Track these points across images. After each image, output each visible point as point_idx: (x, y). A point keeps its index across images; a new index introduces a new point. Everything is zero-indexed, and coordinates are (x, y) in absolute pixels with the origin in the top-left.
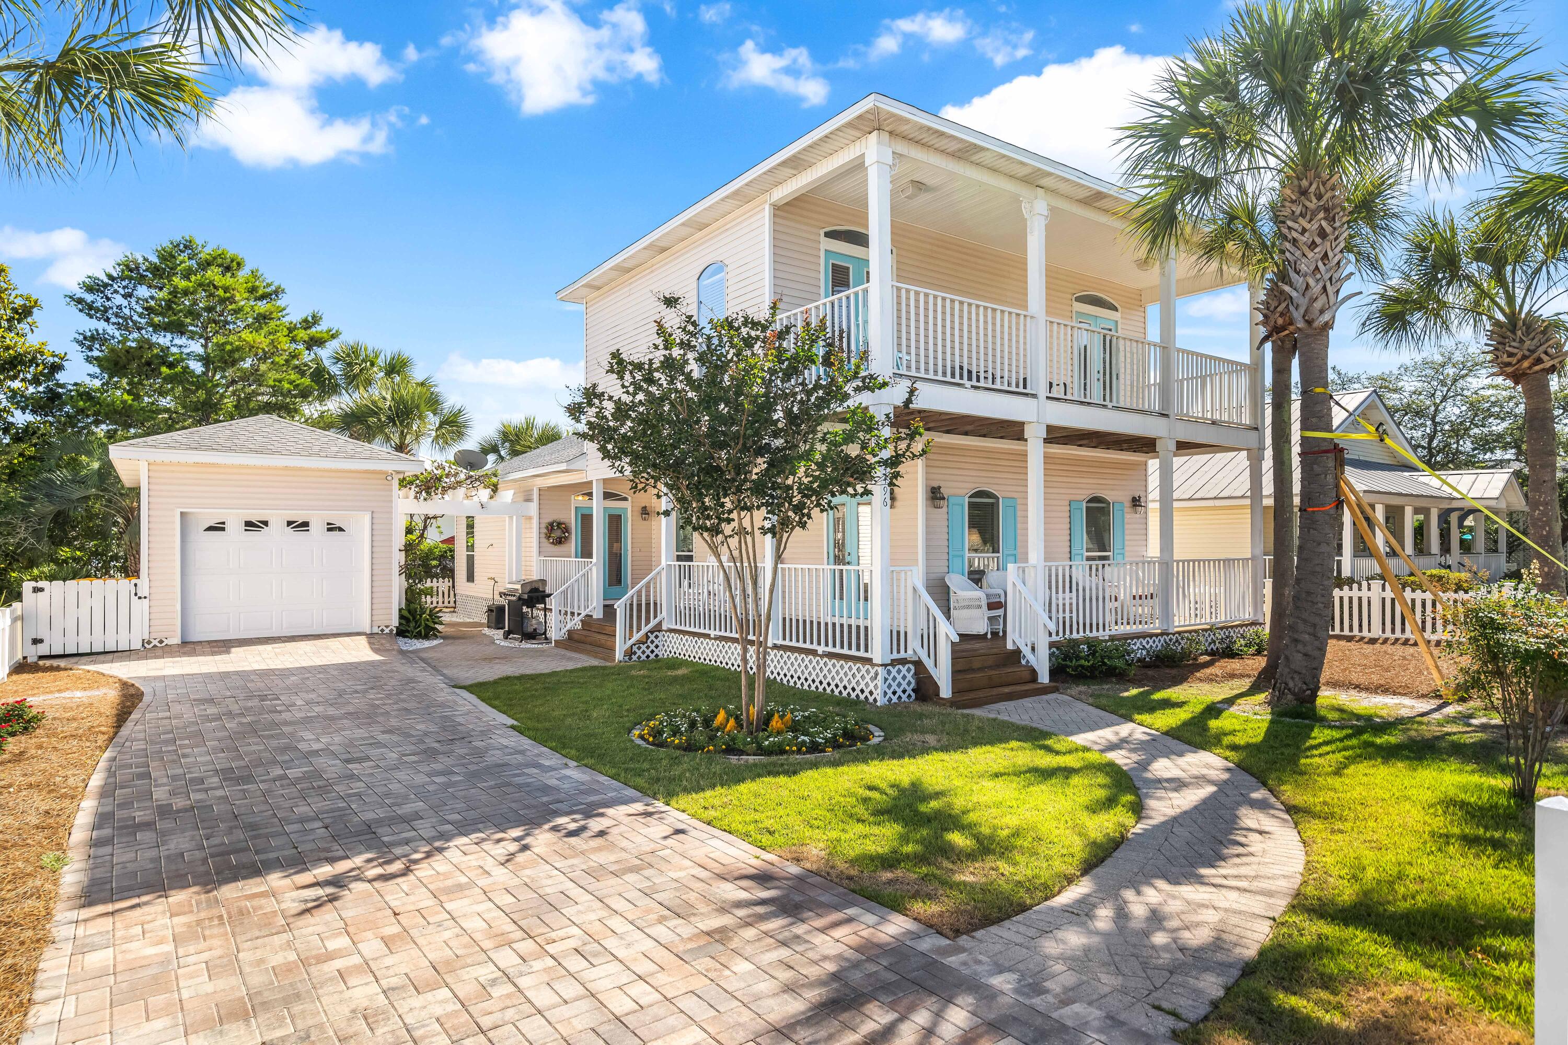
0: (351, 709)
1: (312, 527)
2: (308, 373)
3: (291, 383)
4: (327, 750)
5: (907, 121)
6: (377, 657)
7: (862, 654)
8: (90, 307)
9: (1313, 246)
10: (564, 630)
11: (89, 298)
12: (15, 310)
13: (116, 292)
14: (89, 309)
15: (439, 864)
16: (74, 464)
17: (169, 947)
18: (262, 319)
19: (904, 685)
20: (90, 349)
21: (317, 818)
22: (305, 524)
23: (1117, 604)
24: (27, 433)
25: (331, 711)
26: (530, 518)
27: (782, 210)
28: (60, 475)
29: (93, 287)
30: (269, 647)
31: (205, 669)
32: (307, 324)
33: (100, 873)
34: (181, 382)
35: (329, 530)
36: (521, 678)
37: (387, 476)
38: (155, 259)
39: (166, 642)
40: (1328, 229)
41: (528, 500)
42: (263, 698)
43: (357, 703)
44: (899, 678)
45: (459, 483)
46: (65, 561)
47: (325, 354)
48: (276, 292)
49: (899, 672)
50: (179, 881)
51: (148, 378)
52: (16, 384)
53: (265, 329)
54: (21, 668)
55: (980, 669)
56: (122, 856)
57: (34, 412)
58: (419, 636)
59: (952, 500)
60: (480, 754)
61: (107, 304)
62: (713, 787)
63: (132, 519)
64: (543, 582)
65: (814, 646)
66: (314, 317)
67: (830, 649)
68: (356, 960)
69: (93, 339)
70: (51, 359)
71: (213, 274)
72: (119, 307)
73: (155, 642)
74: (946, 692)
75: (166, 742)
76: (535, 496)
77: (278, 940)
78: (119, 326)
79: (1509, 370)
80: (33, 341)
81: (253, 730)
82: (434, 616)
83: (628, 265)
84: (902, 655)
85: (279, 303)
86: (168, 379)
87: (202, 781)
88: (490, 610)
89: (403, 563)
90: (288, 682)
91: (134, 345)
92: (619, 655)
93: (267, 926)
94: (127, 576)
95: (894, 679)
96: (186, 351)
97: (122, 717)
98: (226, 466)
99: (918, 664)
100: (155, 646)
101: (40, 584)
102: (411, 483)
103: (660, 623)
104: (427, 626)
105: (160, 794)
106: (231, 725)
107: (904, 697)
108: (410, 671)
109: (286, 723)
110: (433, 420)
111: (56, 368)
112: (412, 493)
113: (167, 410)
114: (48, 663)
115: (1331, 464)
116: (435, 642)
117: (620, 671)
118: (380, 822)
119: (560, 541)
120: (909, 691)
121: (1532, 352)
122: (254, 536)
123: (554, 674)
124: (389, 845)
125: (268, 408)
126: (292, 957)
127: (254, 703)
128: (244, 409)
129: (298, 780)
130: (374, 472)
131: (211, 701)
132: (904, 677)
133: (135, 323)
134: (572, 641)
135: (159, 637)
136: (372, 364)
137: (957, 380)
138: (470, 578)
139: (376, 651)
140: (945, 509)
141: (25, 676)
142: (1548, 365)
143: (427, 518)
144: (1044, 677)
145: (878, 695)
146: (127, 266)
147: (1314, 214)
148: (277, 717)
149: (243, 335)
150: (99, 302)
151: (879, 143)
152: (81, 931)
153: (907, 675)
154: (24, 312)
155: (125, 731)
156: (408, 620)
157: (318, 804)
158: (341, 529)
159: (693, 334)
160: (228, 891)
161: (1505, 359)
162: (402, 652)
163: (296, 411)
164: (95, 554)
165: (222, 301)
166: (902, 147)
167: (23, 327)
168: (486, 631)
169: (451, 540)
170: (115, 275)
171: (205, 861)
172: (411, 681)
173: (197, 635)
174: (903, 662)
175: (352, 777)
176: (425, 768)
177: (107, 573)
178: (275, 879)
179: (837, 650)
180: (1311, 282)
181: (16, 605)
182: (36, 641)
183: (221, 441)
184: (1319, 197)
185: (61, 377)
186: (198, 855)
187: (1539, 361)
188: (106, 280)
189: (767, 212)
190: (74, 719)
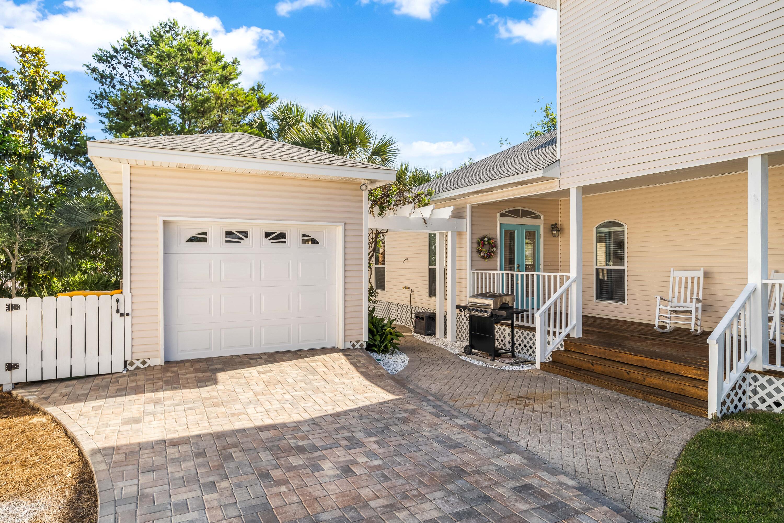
1: (289, 239)
2: (254, 126)
8: (102, 75)
10: (549, 352)
11: (101, 67)
12: (49, 84)
13: (119, 62)
14: (100, 76)
20: (100, 106)
22: (282, 236)
26: (463, 234)
29: (103, 58)
32: (254, 91)
35: (304, 242)
37: (360, 186)
38: (148, 38)
39: (149, 363)
41: (461, 216)
47: (267, 113)
61: (113, 72)
66: (259, 86)
69: (102, 99)
72: (122, 75)
73: (138, 364)
76: (468, 212)
80: (62, 106)
88: (417, 317)
100: (138, 368)
101: (16, 301)
119: (488, 256)
122: (234, 247)
130: (349, 181)
135: (142, 358)
143: (381, 232)
146: (128, 41)
158: (314, 241)
167: (57, 96)
170: (119, 49)
173: (181, 354)
182: (11, 367)
188: (112, 52)
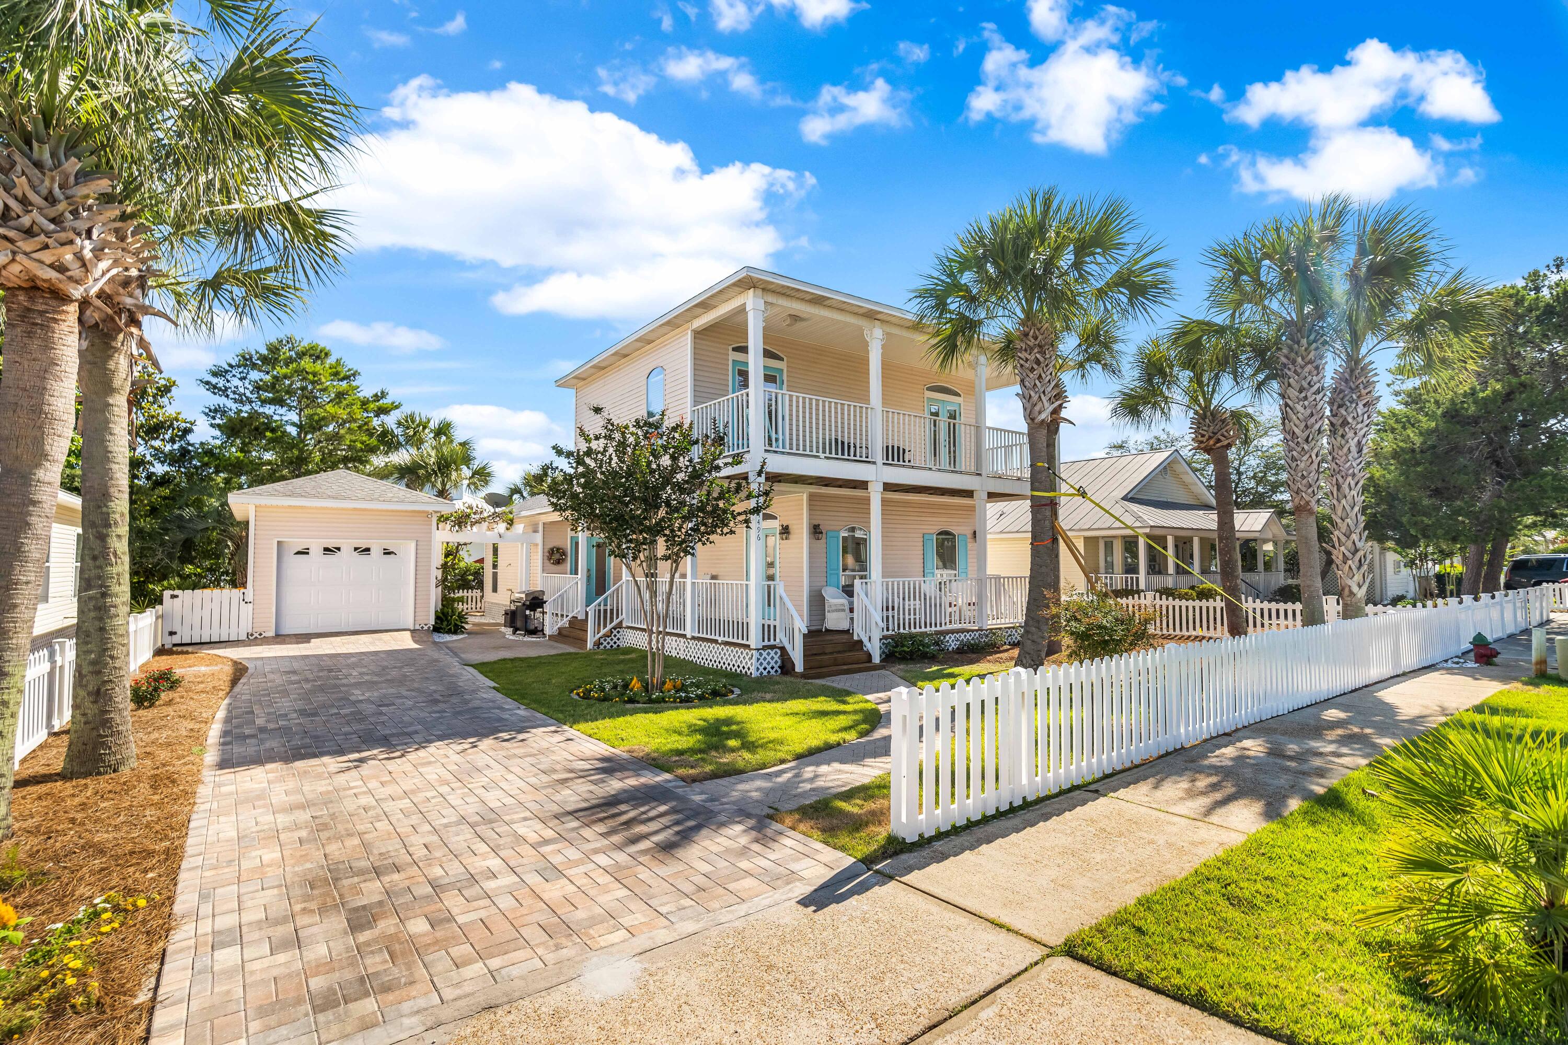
0: (389, 677)
1: (372, 552)
2: (376, 435)
3: (362, 443)
4: (368, 701)
5: (772, 283)
6: (417, 646)
7: (744, 642)
8: (215, 387)
9: (1032, 370)
10: (556, 628)
11: (214, 380)
12: (158, 389)
13: (234, 376)
14: (214, 388)
15: (422, 753)
16: (198, 504)
17: (266, 785)
18: (340, 396)
19: (772, 663)
20: (214, 418)
21: (355, 733)
22: (368, 550)
23: (953, 609)
24: (164, 481)
25: (375, 679)
26: (537, 545)
27: (699, 335)
28: (188, 513)
29: (218, 373)
30: (338, 639)
31: (291, 654)
32: (377, 398)
33: (226, 757)
34: (279, 442)
35: (385, 554)
36: (512, 660)
37: (428, 515)
38: (264, 352)
39: (264, 634)
40: (1042, 359)
41: (536, 531)
42: (330, 671)
43: (394, 673)
44: (769, 658)
45: (484, 519)
46: (189, 576)
47: (390, 421)
48: (354, 375)
49: (769, 654)
50: (271, 760)
51: (255, 439)
52: (157, 443)
53: (345, 402)
54: (160, 652)
55: (831, 653)
56: (237, 749)
57: (170, 464)
58: (449, 632)
59: (830, 534)
60: (466, 702)
61: (228, 385)
62: (604, 718)
63: (241, 546)
64: (543, 592)
65: (717, 638)
66: (382, 392)
67: (726, 639)
68: (365, 789)
69: (216, 411)
70: (184, 425)
71: (306, 363)
72: (236, 387)
73: (256, 635)
74: (799, 668)
75: (264, 695)
76: (541, 528)
77: (323, 782)
78: (235, 401)
79: (1203, 446)
80: (171, 411)
81: (322, 689)
82: (462, 617)
83: (603, 365)
84: (772, 642)
85: (354, 384)
86: (271, 441)
87: (286, 715)
88: (506, 614)
89: (440, 577)
90: (349, 661)
91: (246, 415)
92: (590, 645)
93: (319, 777)
94: (235, 586)
95: (765, 659)
96: (285, 418)
97: (234, 682)
98: (310, 508)
99: (783, 649)
100: (256, 637)
101: (177, 592)
102: (447, 519)
103: (621, 622)
104: (456, 625)
105: (260, 722)
106: (307, 686)
107: (772, 672)
108: (436, 655)
109: (344, 685)
110: (466, 472)
111: (187, 431)
112: (448, 527)
113: (269, 463)
114: (180, 649)
115: (1048, 513)
116: (461, 636)
117: (588, 656)
118: (393, 735)
119: (558, 562)
120: (776, 667)
121: (1215, 434)
122: (330, 558)
123: (540, 657)
124: (395, 746)
125: (345, 460)
126: (331, 788)
127: (325, 673)
128: (330, 463)
129: (346, 715)
130: (419, 512)
131: (294, 672)
132: (772, 658)
133: (247, 398)
134: (562, 635)
135: (260, 630)
136: (424, 428)
137: (814, 453)
138: (495, 589)
139: (416, 642)
140: (823, 541)
141: (164, 657)
142: (1226, 443)
143: (459, 544)
144: (876, 659)
145: (753, 670)
146: (243, 357)
147: (1032, 349)
148: (338, 682)
149: (328, 407)
150: (221, 382)
151: (754, 296)
152: (217, 779)
153: (776, 656)
154: (165, 390)
155: (237, 689)
156: (442, 621)
157: (356, 727)
158: (393, 554)
159: (612, 431)
160: (299, 764)
161: (1200, 439)
162: (435, 643)
163: (367, 462)
164: (211, 570)
165: (313, 383)
166: (771, 298)
167: (164, 401)
168: (503, 629)
169: (481, 561)
170: (234, 364)
171: (286, 752)
172: (437, 661)
173: (287, 629)
174: (772, 647)
175: (381, 713)
176: (429, 710)
177: (219, 585)
178: (326, 759)
179: (731, 640)
180: (1032, 394)
181: (158, 607)
182: (172, 633)
183: (308, 490)
184: (1036, 338)
185: (191, 438)
186: (283, 749)
187: (1219, 441)
188: (227, 368)
189: (689, 336)
190: (202, 682)
